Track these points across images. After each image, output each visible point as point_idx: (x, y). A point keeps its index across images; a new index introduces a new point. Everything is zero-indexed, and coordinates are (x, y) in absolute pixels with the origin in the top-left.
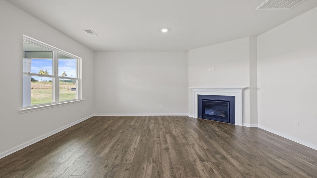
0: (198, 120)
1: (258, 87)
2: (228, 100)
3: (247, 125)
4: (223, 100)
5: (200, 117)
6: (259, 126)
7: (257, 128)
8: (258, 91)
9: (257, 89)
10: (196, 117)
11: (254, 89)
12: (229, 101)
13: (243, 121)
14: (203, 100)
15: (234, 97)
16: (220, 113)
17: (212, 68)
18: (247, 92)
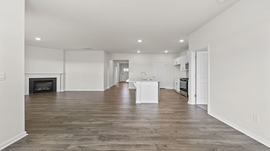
1: (66, 73)
3: (62, 91)
4: (50, 80)
5: (31, 94)
6: (66, 90)
8: (66, 75)
10: (28, 94)
11: (64, 74)
12: (53, 81)
13: (60, 89)
14: (34, 81)
15: (56, 78)
16: (45, 88)
17: (42, 62)
18: (62, 75)
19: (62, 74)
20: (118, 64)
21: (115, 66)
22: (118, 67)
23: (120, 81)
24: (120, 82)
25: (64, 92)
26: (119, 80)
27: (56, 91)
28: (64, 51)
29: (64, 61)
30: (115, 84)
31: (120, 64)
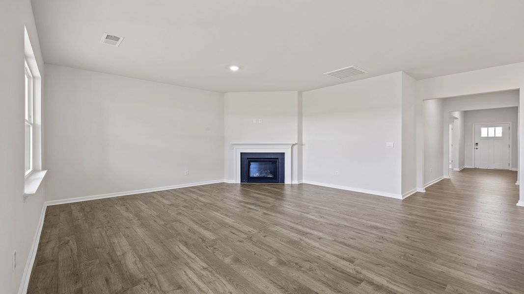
0: (242, 185)
1: (304, 143)
2: (278, 157)
3: (295, 182)
4: (272, 157)
5: (243, 182)
6: (304, 181)
7: (302, 184)
8: (303, 147)
9: (302, 145)
10: (239, 181)
11: (300, 144)
12: (278, 159)
13: (292, 179)
14: (248, 159)
15: (283, 154)
16: (266, 173)
17: (259, 120)
18: (296, 147)
19: (294, 145)
20: (457, 114)
21: (444, 121)
22: (458, 123)
23: (466, 166)
24: (464, 171)
25: (300, 186)
26: (462, 162)
27: (283, 181)
28: (300, 93)
29: (300, 115)
30: (445, 177)
31: (466, 114)
